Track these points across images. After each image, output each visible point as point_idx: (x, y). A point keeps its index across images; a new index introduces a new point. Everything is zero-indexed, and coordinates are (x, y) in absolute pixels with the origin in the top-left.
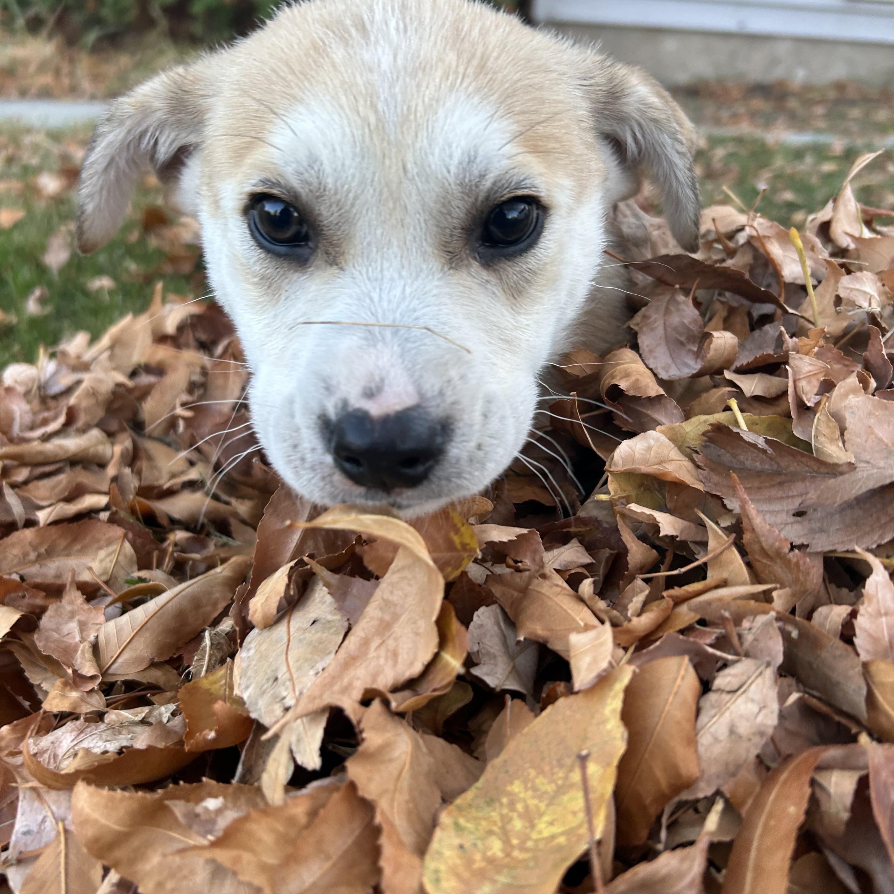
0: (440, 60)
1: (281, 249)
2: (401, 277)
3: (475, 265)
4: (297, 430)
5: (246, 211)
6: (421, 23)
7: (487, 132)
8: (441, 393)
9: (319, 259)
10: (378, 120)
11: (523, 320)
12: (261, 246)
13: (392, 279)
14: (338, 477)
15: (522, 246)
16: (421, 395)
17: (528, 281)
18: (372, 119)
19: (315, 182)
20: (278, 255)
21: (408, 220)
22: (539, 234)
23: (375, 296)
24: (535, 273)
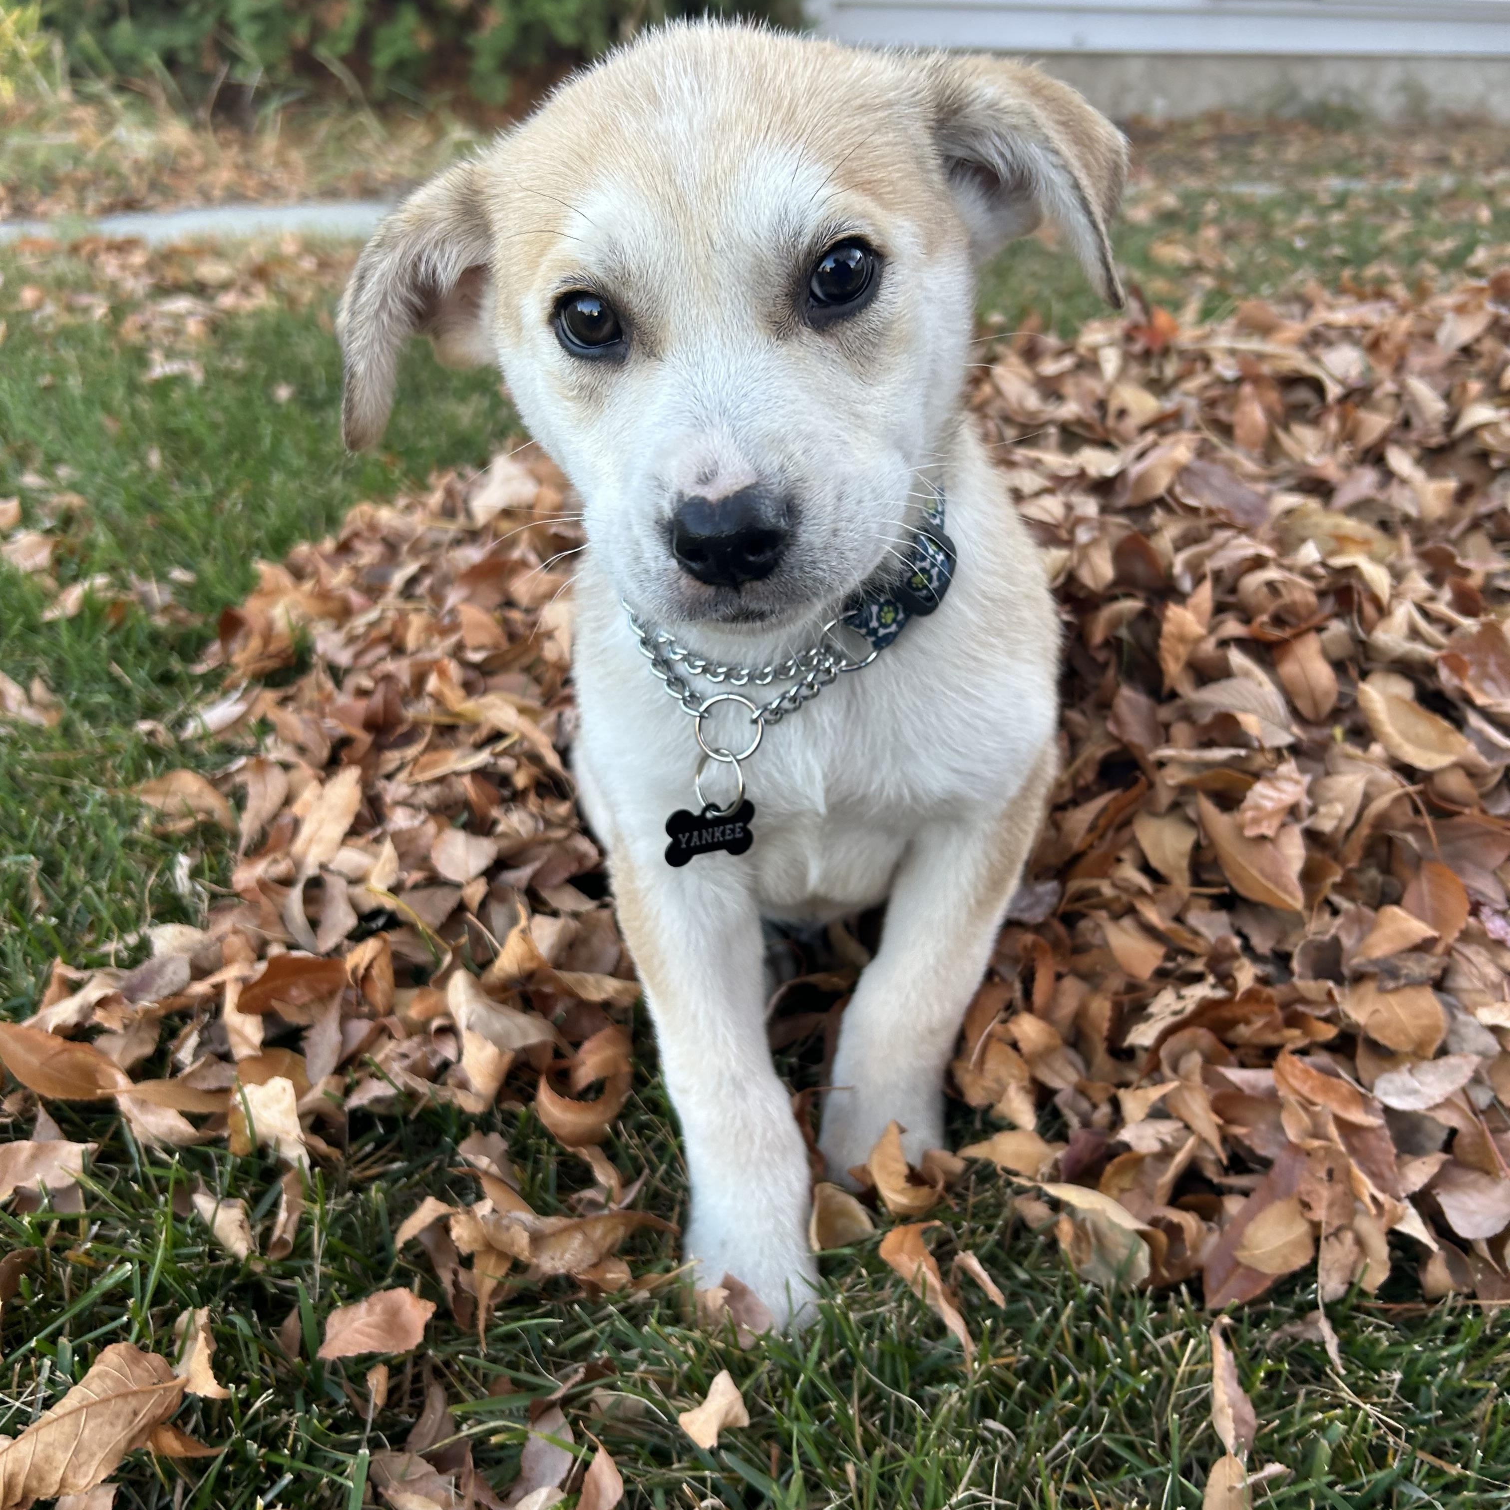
0: (739, 115)
1: (595, 351)
2: (724, 356)
3: (807, 333)
4: (637, 543)
5: (553, 318)
6: (716, 78)
7: (796, 183)
8: (782, 469)
9: (634, 355)
10: (679, 197)
11: (875, 392)
12: (572, 354)
13: (714, 359)
14: (685, 581)
15: (859, 301)
16: (759, 473)
17: (874, 345)
18: (673, 195)
19: (618, 268)
20: (593, 359)
21: (723, 294)
22: (878, 285)
23: (698, 381)
24: (881, 334)
